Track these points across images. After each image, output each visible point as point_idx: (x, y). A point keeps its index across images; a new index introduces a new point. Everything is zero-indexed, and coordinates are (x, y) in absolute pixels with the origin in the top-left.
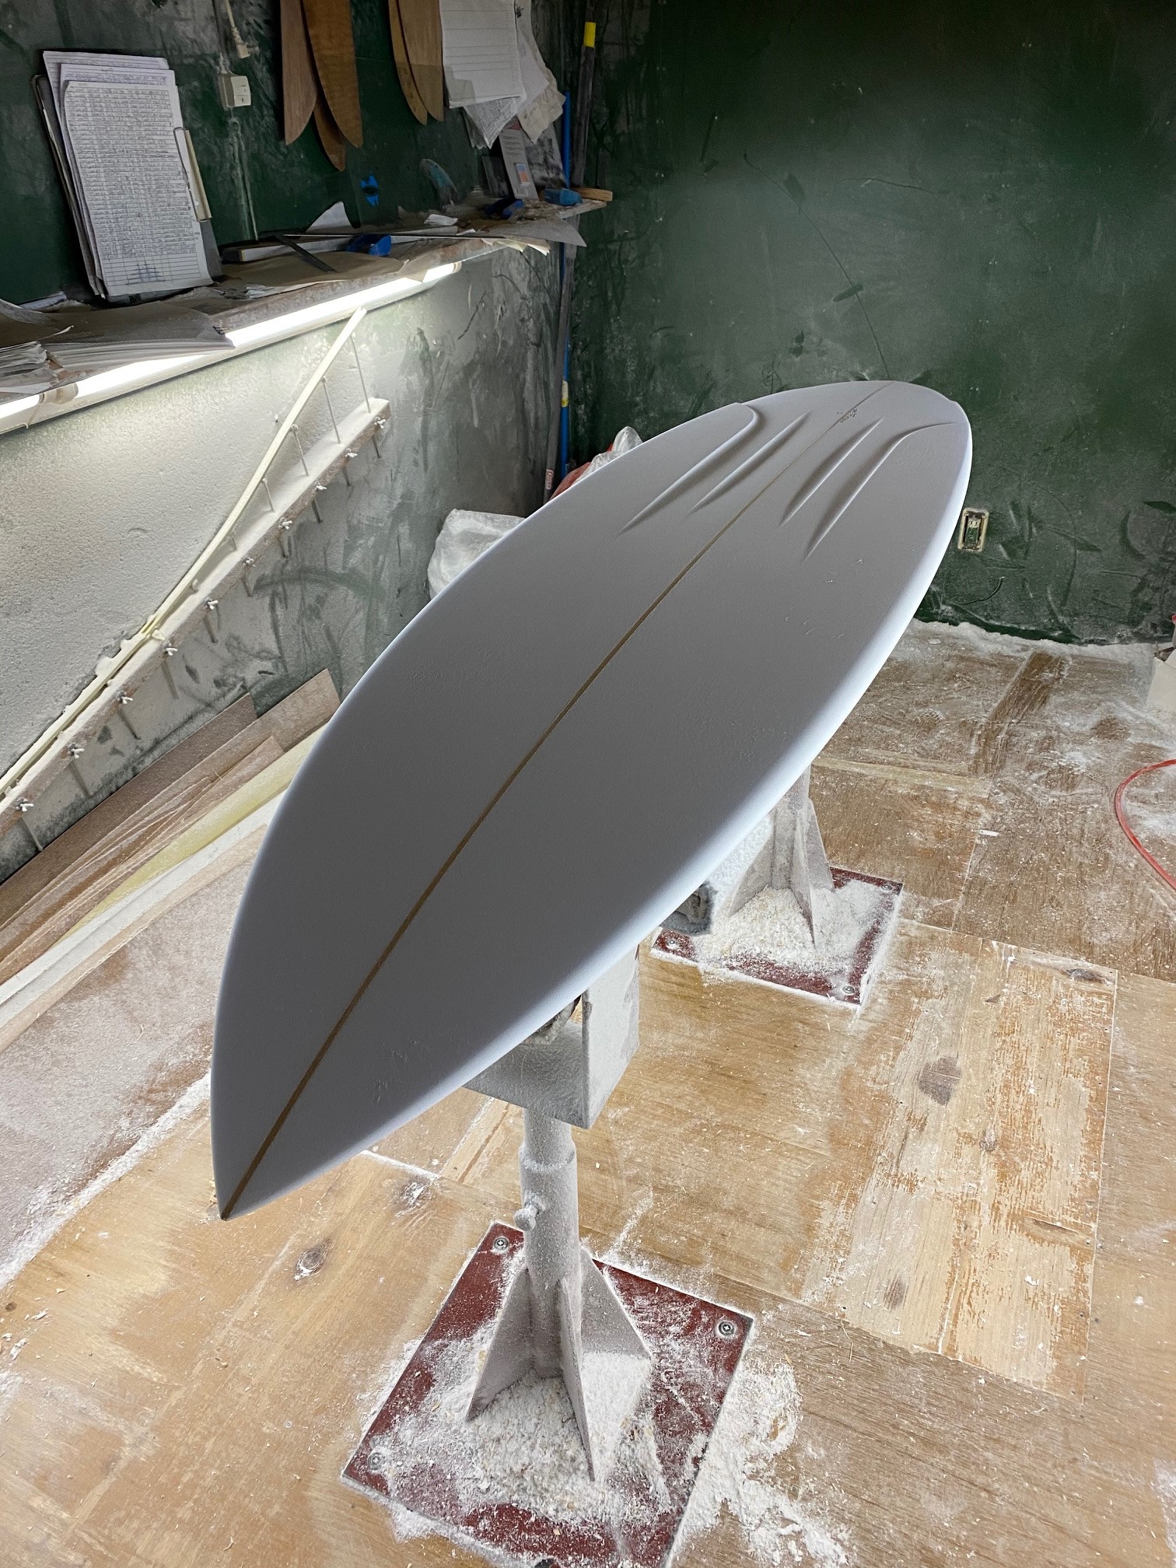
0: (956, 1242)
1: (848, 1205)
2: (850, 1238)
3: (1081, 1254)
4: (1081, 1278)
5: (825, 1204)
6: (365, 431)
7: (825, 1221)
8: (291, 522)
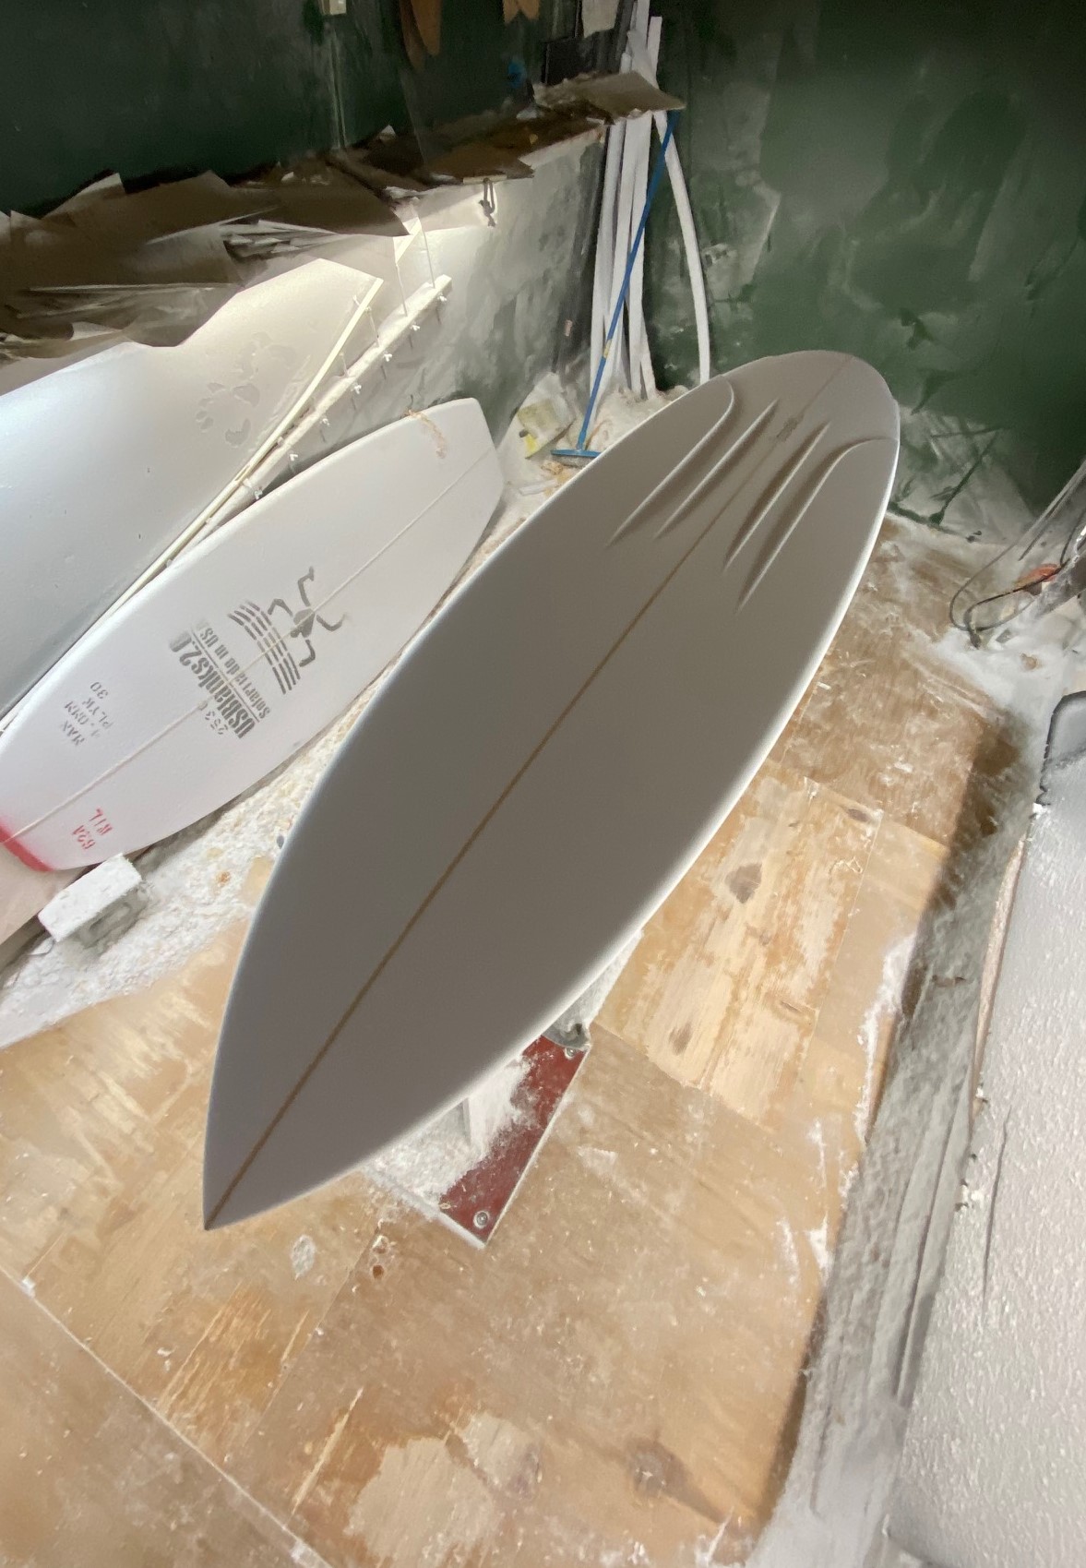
0: (728, 1009)
1: (666, 970)
2: (661, 995)
3: (805, 1030)
4: (799, 1048)
5: (652, 967)
6: (429, 306)
7: (649, 978)
8: (360, 387)
